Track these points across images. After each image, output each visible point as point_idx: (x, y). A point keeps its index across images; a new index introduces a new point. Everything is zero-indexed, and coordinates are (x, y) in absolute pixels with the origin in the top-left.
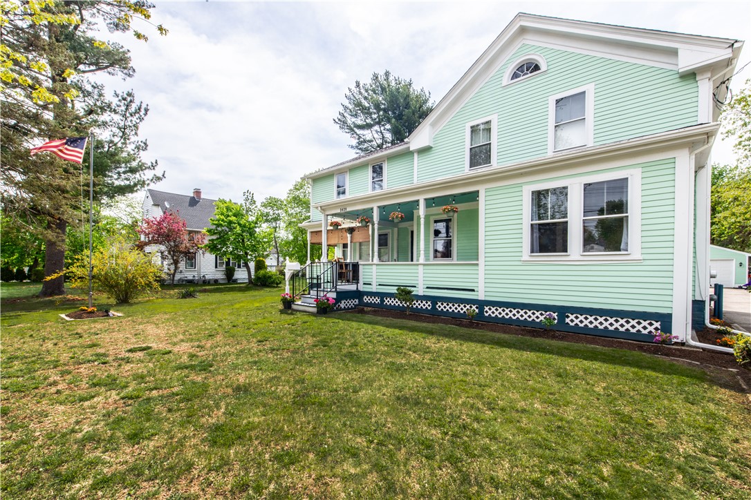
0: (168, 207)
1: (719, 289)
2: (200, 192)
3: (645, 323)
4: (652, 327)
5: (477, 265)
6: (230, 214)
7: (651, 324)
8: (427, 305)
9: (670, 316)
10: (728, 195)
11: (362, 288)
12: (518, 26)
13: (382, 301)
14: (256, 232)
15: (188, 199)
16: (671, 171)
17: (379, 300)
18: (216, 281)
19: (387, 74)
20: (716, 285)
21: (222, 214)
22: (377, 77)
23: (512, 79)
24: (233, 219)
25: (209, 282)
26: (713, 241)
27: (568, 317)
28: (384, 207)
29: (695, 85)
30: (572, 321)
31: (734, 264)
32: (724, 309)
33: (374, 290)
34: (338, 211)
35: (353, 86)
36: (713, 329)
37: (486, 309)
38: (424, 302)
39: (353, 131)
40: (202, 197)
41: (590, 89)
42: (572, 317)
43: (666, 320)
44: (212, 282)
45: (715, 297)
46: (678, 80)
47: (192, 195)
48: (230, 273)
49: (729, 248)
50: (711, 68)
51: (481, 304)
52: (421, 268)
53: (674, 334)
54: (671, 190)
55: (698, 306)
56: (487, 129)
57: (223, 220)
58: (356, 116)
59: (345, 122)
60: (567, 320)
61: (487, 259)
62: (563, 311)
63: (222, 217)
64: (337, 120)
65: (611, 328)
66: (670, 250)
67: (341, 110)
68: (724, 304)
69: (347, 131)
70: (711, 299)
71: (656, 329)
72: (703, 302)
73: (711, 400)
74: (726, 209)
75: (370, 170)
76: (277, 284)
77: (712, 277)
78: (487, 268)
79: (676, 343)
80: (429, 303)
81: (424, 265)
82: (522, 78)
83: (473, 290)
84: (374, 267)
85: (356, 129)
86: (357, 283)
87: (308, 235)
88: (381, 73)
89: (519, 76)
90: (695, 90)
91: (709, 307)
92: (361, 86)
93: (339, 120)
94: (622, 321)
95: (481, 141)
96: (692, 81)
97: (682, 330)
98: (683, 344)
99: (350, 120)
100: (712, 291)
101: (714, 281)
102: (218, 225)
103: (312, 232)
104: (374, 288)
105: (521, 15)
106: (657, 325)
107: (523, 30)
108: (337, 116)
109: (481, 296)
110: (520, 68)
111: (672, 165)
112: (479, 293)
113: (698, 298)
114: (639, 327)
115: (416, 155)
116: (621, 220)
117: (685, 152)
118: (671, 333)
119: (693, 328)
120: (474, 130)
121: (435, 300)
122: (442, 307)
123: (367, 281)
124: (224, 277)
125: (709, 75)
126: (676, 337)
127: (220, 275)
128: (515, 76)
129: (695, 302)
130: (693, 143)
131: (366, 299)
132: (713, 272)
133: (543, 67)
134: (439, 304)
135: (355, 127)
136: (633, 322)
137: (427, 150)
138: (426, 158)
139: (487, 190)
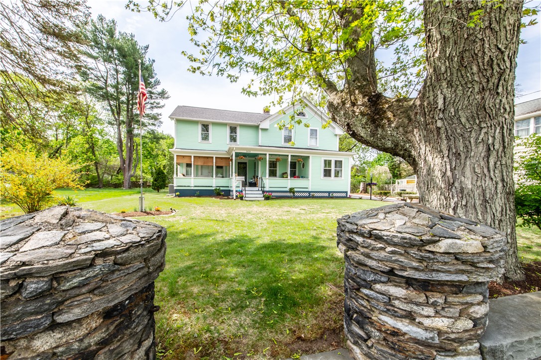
4: (344, 195)
5: (309, 180)
9: (347, 192)
28: (272, 154)
29: (336, 137)
34: (245, 151)
41: (318, 129)
46: (334, 135)
51: (309, 192)
61: (312, 178)
75: (228, 128)
81: (291, 179)
84: (269, 180)
87: (175, 158)
95: (287, 134)
103: (177, 155)
104: (267, 189)
112: (309, 189)
115: (260, 130)
118: (347, 195)
123: (263, 186)
137: (266, 130)
138: (265, 133)
139: (312, 157)
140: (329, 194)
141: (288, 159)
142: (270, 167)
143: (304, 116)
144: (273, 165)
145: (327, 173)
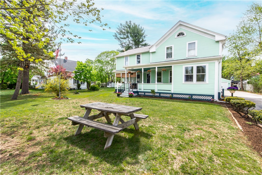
0: (57, 63)
1: (223, 90)
2: (67, 58)
3: (209, 97)
4: (210, 98)
5: (171, 84)
6: (82, 66)
7: (210, 97)
8: (158, 95)
9: (214, 95)
10: (226, 64)
11: (138, 90)
12: (179, 23)
13: (145, 94)
14: (91, 72)
15: (63, 60)
16: (214, 65)
17: (143, 94)
18: (74, 89)
19: (130, 22)
20: (223, 89)
21: (80, 66)
22: (127, 23)
23: (177, 36)
24: (83, 68)
25: (72, 89)
26: (222, 77)
27: (193, 96)
28: (145, 68)
29: (218, 44)
30: (194, 97)
31: (227, 83)
32: (224, 95)
33: (142, 91)
34: (131, 69)
35: (120, 25)
36: (222, 99)
37: (174, 95)
38: (157, 94)
39: (119, 39)
40: (68, 59)
41: (196, 42)
42: (194, 96)
43: (213, 96)
44: (73, 89)
45: (223, 92)
46: (215, 42)
47: (64, 59)
48: (79, 86)
49: (226, 79)
50: (221, 41)
51: (172, 94)
52: (156, 85)
53: (215, 99)
54: (214, 69)
55: (219, 93)
56: (171, 48)
57: (80, 68)
58: (120, 34)
59: (116, 36)
60: (193, 97)
61: (174, 83)
62: (192, 95)
63: (80, 67)
64: (114, 36)
65: (202, 99)
66: (214, 82)
67: (116, 32)
68: (224, 94)
69: (117, 39)
70: (222, 92)
71: (211, 98)
72: (220, 93)
73: (221, 108)
74: (226, 68)
75: (136, 56)
76: (98, 90)
77: (222, 87)
78: (174, 85)
79: (215, 101)
80: (158, 94)
81: (157, 84)
82: (180, 36)
83: (170, 91)
84: (142, 85)
85: (120, 39)
86: (137, 89)
87: (115, 75)
88: (128, 21)
89: (179, 36)
90: (219, 45)
91: (221, 94)
92: (122, 25)
93: (115, 36)
94: (204, 97)
95: (169, 51)
96: (218, 43)
97: (216, 98)
98: (216, 101)
99: (118, 36)
100: (222, 91)
101: (222, 88)
102: (78, 70)
103: (116, 74)
104: (142, 90)
105: (180, 21)
106: (211, 97)
107: (181, 25)
108: (114, 34)
109: (172, 92)
110: (180, 34)
111: (214, 64)
112: (172, 91)
113: (219, 92)
114: (208, 98)
115: (151, 54)
116: (204, 74)
117: (217, 61)
118: (214, 99)
119: (218, 99)
120: (168, 48)
121: (160, 93)
122: (162, 95)
123: (140, 88)
124: (77, 87)
125: (221, 42)
126: (215, 100)
127: (75, 87)
128: (178, 36)
129: (218, 93)
130: (218, 59)
131: (140, 93)
132: (222, 86)
133: (185, 35)
134: (161, 94)
135: (120, 38)
136: (207, 97)
137: (154, 52)
138: (154, 55)
139: (174, 66)
140: (192, 96)
141: (155, 70)
142: (158, 76)
143: (183, 35)
144: (159, 74)
145: (189, 78)
